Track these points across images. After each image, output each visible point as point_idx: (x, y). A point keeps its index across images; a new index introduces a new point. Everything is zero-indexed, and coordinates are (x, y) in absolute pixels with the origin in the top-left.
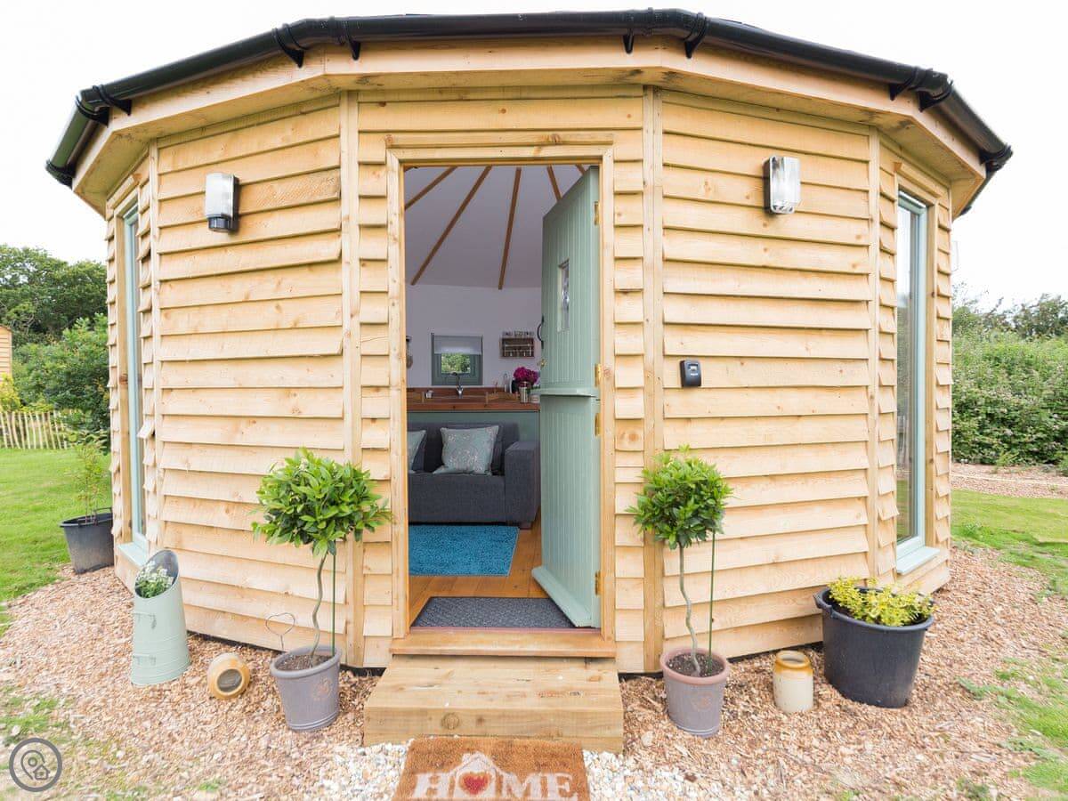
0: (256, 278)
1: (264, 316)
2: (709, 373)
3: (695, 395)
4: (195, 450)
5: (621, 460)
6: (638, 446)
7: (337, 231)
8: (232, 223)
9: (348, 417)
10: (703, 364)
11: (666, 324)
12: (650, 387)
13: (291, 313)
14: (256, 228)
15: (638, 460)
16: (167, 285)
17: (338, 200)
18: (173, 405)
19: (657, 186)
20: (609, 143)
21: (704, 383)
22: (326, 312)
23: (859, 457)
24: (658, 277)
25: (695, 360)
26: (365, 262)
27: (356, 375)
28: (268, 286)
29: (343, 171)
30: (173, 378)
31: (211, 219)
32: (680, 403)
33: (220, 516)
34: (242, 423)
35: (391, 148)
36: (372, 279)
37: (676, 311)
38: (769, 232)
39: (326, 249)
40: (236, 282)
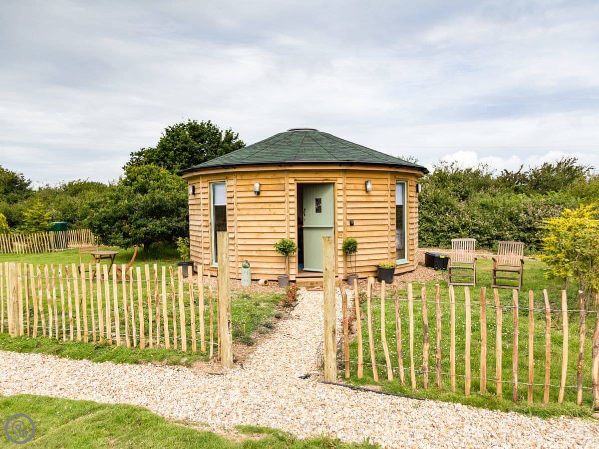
0: (264, 204)
1: (267, 212)
2: (355, 223)
3: (353, 227)
5: (339, 239)
6: (342, 237)
7: (285, 196)
8: (258, 193)
9: (287, 232)
10: (354, 221)
11: (347, 214)
12: (345, 226)
13: (273, 211)
14: (262, 194)
15: (342, 239)
16: (239, 204)
18: (241, 230)
19: (345, 188)
20: (336, 180)
21: (354, 224)
22: (282, 212)
23: (386, 239)
24: (345, 205)
25: (353, 220)
26: (290, 202)
27: (288, 224)
28: (267, 206)
29: (286, 185)
30: (241, 224)
31: (255, 192)
32: (350, 228)
33: (254, 254)
34: (260, 234)
35: (295, 180)
36: (291, 205)
37: (349, 211)
38: (367, 195)
39: (282, 199)
40: (259, 205)
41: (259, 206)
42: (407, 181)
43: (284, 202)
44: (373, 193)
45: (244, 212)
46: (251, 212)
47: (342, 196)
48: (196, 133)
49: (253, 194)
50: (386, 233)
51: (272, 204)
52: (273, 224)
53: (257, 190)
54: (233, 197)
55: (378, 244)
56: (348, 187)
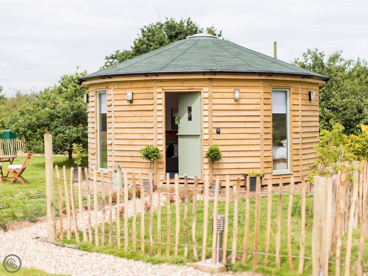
0: (136, 112)
1: (138, 119)
2: (222, 131)
3: (219, 135)
4: (122, 146)
5: (205, 147)
6: (208, 144)
7: (153, 105)
8: (131, 101)
9: (155, 139)
10: (221, 129)
11: (213, 122)
12: (210, 133)
13: (143, 119)
14: (135, 102)
15: (208, 147)
16: (116, 112)
17: (153, 99)
18: (118, 137)
19: (211, 96)
20: (202, 89)
21: (221, 133)
22: (150, 119)
23: (258, 148)
24: (211, 113)
25: (219, 128)
26: (158, 110)
27: (156, 131)
28: (139, 114)
29: (154, 93)
30: (118, 131)
31: (128, 101)
32: (216, 136)
33: (128, 159)
34: (133, 140)
35: (163, 90)
36: (159, 113)
37: (215, 119)
38: (235, 103)
39: (150, 108)
40: (132, 112)
41: (132, 114)
42: (290, 89)
43: (153, 110)
44: (242, 101)
45: (120, 120)
46: (126, 119)
47: (208, 104)
48: (172, 32)
49: (126, 103)
50: (258, 142)
51: (143, 112)
52: (144, 131)
53: (130, 98)
54: (111, 105)
55: (249, 152)
56: (215, 95)
